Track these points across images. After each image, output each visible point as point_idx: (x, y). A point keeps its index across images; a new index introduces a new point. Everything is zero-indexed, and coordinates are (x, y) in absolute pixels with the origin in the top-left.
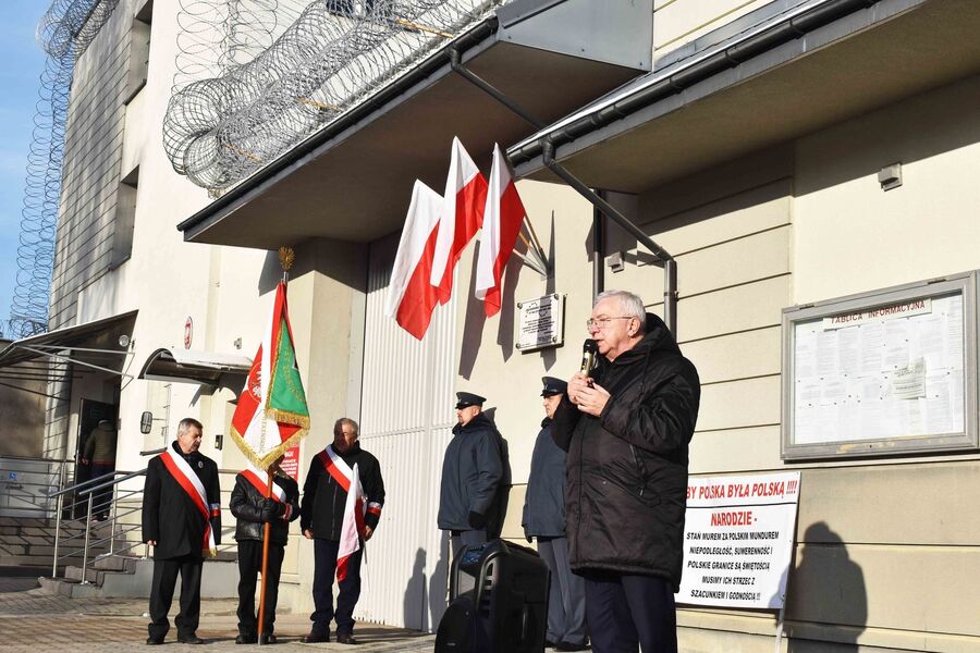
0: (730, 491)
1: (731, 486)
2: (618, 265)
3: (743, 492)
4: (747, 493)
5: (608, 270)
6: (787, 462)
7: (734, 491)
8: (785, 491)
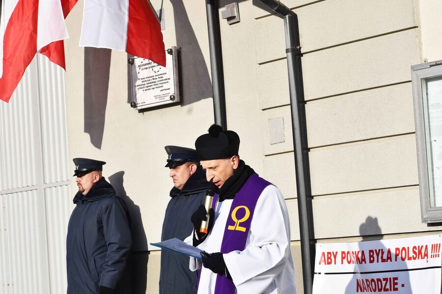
0: (371, 256)
1: (371, 251)
2: (233, 18)
3: (385, 257)
4: (389, 258)
5: (223, 23)
6: (430, 225)
7: (375, 256)
8: (429, 254)
